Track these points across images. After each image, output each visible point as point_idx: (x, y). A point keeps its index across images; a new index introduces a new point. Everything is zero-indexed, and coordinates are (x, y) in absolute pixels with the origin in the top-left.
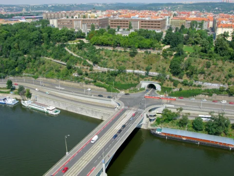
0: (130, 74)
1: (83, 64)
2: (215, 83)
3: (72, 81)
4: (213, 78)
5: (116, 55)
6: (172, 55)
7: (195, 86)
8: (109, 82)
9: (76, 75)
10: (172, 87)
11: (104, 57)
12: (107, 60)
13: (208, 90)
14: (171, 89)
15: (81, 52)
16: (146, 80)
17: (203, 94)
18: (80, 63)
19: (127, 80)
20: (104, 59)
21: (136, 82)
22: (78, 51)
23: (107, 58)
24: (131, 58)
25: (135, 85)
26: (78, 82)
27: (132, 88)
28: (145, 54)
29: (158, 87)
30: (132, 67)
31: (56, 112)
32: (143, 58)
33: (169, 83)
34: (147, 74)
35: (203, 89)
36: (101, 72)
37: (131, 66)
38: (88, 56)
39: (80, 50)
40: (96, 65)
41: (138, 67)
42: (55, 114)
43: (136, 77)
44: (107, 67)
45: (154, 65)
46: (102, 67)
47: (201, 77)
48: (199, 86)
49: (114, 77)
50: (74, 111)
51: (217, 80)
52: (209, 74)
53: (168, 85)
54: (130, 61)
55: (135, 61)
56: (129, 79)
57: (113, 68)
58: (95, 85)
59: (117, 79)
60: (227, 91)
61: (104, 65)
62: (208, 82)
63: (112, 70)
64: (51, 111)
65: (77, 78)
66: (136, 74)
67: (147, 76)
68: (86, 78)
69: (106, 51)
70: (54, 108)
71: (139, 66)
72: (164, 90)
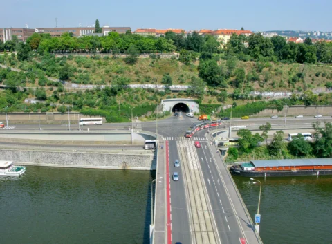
0: (137, 90)
1: (39, 84)
2: (279, 91)
3: (27, 113)
4: (273, 84)
5: (100, 64)
6: (195, 59)
7: (252, 98)
8: (105, 106)
9: (34, 102)
10: (218, 103)
11: (78, 69)
12: (85, 72)
13: (274, 101)
14: (217, 106)
15: (26, 64)
16: (170, 98)
17: (269, 108)
18: (33, 82)
19: (138, 100)
20: (80, 71)
21: (154, 102)
22: (20, 63)
23: (85, 69)
24: (130, 67)
25: (153, 108)
26: (44, 112)
27: (149, 113)
28: (151, 60)
29: (193, 106)
30: (138, 81)
31: (18, 170)
32: (149, 66)
33: (210, 97)
34: (167, 89)
35: (267, 101)
36: (83, 91)
37: (135, 78)
38: (45, 70)
39: (25, 61)
40: (66, 83)
41: (148, 80)
42: (17, 174)
43: (150, 95)
44: (91, 84)
45: (173, 75)
46: (80, 83)
47: (255, 85)
48: (259, 97)
49: (112, 97)
50: (57, 165)
51: (280, 86)
52: (266, 81)
53: (210, 102)
54: (130, 71)
55: (140, 70)
56: (140, 97)
57: (103, 83)
58: (81, 113)
59: (119, 100)
60: (301, 99)
61: (85, 80)
62: (268, 90)
63: (103, 87)
64: (6, 170)
65: (39, 106)
66: (149, 90)
67: (168, 91)
68: (58, 104)
69: (77, 60)
70: (10, 163)
71: (149, 77)
72: (205, 109)
